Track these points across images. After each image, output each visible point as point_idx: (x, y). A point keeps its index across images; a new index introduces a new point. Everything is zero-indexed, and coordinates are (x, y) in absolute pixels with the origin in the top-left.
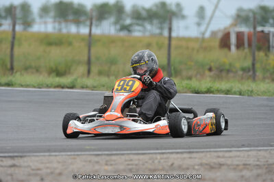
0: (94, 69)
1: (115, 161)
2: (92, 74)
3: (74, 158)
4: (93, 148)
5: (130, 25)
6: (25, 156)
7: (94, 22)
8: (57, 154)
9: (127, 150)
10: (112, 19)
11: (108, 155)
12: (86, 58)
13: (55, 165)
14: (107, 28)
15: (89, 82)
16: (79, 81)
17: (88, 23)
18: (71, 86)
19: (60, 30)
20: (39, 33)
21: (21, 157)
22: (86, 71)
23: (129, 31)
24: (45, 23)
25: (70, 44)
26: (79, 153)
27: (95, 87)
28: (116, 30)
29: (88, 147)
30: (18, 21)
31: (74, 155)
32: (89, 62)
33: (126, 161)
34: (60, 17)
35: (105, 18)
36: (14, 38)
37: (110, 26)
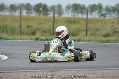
0: (89, 33)
1: (96, 73)
2: (88, 35)
3: (79, 72)
4: (87, 67)
5: (105, 14)
6: (58, 71)
7: (89, 12)
8: (71, 70)
10: (97, 11)
12: (85, 28)
14: (95, 15)
15: (86, 38)
16: (82, 38)
17: (86, 13)
18: (79, 40)
19: (74, 16)
20: (65, 18)
21: (56, 71)
22: (85, 34)
23: (105, 16)
24: (68, 13)
25: (79, 22)
26: (81, 69)
27: (89, 41)
28: (99, 16)
29: (85, 67)
30: (56, 13)
31: (79, 70)
32: (87, 30)
33: (101, 73)
34: (74, 11)
35: (94, 11)
36: (54, 20)
37: (96, 14)
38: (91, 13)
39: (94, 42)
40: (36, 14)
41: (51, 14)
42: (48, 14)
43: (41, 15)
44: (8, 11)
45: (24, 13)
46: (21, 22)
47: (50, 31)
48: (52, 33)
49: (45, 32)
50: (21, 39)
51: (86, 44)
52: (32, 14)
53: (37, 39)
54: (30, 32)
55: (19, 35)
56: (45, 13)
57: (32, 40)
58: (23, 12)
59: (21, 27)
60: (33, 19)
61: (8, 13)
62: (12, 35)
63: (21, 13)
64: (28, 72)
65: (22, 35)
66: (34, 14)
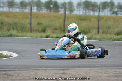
0: (101, 31)
1: (108, 72)
2: (99, 33)
3: (91, 70)
4: (99, 66)
5: (117, 11)
6: (69, 69)
7: (101, 10)
9: (114, 67)
10: (109, 9)
11: (105, 69)
12: (97, 26)
13: (82, 73)
16: (93, 36)
17: (98, 10)
18: (90, 38)
19: (86, 13)
20: (76, 15)
21: (67, 69)
22: (97, 32)
23: (117, 14)
24: (79, 10)
25: (90, 20)
27: (100, 39)
28: (110, 13)
29: (97, 66)
30: (67, 10)
31: (91, 69)
32: (98, 28)
33: (114, 72)
34: (86, 8)
35: (106, 8)
36: (65, 17)
37: (108, 12)
38: (102, 10)
39: (106, 40)
40: (47, 11)
41: (62, 11)
42: (59, 11)
43: (52, 12)
44: (18, 8)
45: (35, 10)
46: (31, 19)
47: (61, 29)
48: (62, 31)
49: (56, 29)
50: (31, 37)
51: (97, 42)
52: (42, 11)
53: (47, 37)
54: (41, 29)
55: (29, 32)
56: (55, 10)
57: (43, 38)
58: (33, 9)
59: (31, 24)
60: (44, 16)
61: (18, 10)
62: (22, 32)
63: (31, 9)
64: (39, 70)
65: (33, 32)
66: (44, 11)
